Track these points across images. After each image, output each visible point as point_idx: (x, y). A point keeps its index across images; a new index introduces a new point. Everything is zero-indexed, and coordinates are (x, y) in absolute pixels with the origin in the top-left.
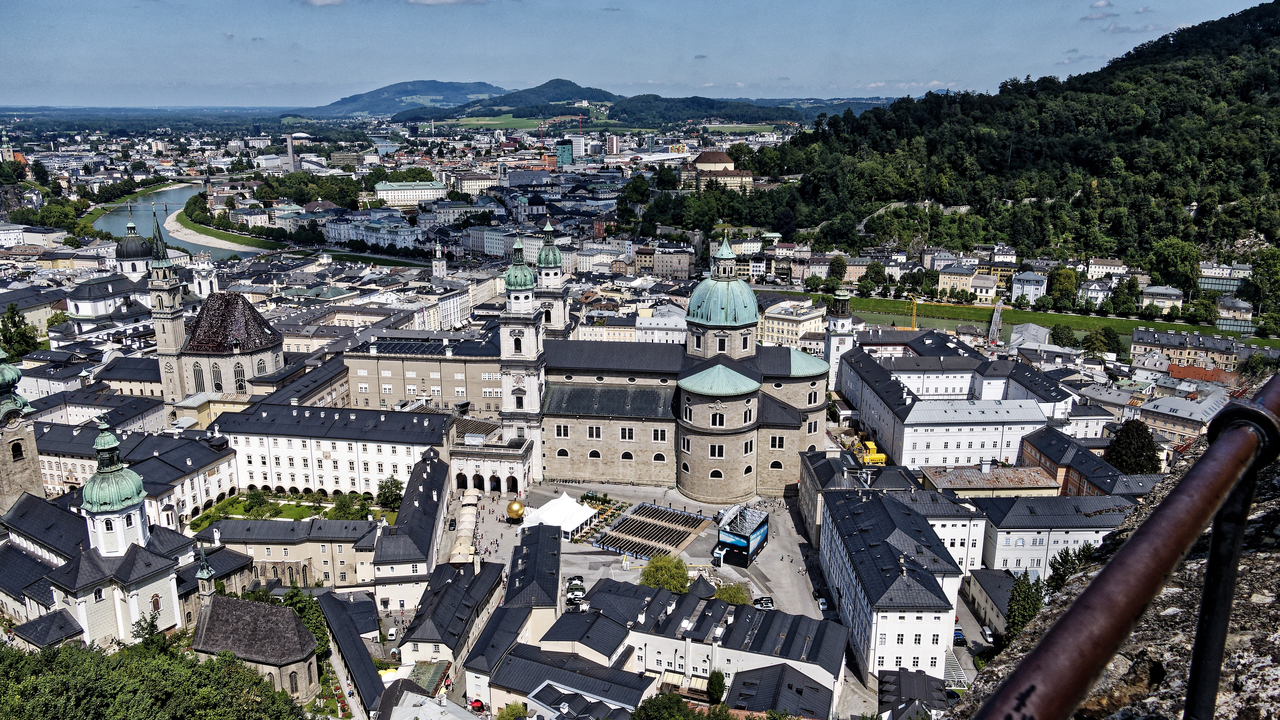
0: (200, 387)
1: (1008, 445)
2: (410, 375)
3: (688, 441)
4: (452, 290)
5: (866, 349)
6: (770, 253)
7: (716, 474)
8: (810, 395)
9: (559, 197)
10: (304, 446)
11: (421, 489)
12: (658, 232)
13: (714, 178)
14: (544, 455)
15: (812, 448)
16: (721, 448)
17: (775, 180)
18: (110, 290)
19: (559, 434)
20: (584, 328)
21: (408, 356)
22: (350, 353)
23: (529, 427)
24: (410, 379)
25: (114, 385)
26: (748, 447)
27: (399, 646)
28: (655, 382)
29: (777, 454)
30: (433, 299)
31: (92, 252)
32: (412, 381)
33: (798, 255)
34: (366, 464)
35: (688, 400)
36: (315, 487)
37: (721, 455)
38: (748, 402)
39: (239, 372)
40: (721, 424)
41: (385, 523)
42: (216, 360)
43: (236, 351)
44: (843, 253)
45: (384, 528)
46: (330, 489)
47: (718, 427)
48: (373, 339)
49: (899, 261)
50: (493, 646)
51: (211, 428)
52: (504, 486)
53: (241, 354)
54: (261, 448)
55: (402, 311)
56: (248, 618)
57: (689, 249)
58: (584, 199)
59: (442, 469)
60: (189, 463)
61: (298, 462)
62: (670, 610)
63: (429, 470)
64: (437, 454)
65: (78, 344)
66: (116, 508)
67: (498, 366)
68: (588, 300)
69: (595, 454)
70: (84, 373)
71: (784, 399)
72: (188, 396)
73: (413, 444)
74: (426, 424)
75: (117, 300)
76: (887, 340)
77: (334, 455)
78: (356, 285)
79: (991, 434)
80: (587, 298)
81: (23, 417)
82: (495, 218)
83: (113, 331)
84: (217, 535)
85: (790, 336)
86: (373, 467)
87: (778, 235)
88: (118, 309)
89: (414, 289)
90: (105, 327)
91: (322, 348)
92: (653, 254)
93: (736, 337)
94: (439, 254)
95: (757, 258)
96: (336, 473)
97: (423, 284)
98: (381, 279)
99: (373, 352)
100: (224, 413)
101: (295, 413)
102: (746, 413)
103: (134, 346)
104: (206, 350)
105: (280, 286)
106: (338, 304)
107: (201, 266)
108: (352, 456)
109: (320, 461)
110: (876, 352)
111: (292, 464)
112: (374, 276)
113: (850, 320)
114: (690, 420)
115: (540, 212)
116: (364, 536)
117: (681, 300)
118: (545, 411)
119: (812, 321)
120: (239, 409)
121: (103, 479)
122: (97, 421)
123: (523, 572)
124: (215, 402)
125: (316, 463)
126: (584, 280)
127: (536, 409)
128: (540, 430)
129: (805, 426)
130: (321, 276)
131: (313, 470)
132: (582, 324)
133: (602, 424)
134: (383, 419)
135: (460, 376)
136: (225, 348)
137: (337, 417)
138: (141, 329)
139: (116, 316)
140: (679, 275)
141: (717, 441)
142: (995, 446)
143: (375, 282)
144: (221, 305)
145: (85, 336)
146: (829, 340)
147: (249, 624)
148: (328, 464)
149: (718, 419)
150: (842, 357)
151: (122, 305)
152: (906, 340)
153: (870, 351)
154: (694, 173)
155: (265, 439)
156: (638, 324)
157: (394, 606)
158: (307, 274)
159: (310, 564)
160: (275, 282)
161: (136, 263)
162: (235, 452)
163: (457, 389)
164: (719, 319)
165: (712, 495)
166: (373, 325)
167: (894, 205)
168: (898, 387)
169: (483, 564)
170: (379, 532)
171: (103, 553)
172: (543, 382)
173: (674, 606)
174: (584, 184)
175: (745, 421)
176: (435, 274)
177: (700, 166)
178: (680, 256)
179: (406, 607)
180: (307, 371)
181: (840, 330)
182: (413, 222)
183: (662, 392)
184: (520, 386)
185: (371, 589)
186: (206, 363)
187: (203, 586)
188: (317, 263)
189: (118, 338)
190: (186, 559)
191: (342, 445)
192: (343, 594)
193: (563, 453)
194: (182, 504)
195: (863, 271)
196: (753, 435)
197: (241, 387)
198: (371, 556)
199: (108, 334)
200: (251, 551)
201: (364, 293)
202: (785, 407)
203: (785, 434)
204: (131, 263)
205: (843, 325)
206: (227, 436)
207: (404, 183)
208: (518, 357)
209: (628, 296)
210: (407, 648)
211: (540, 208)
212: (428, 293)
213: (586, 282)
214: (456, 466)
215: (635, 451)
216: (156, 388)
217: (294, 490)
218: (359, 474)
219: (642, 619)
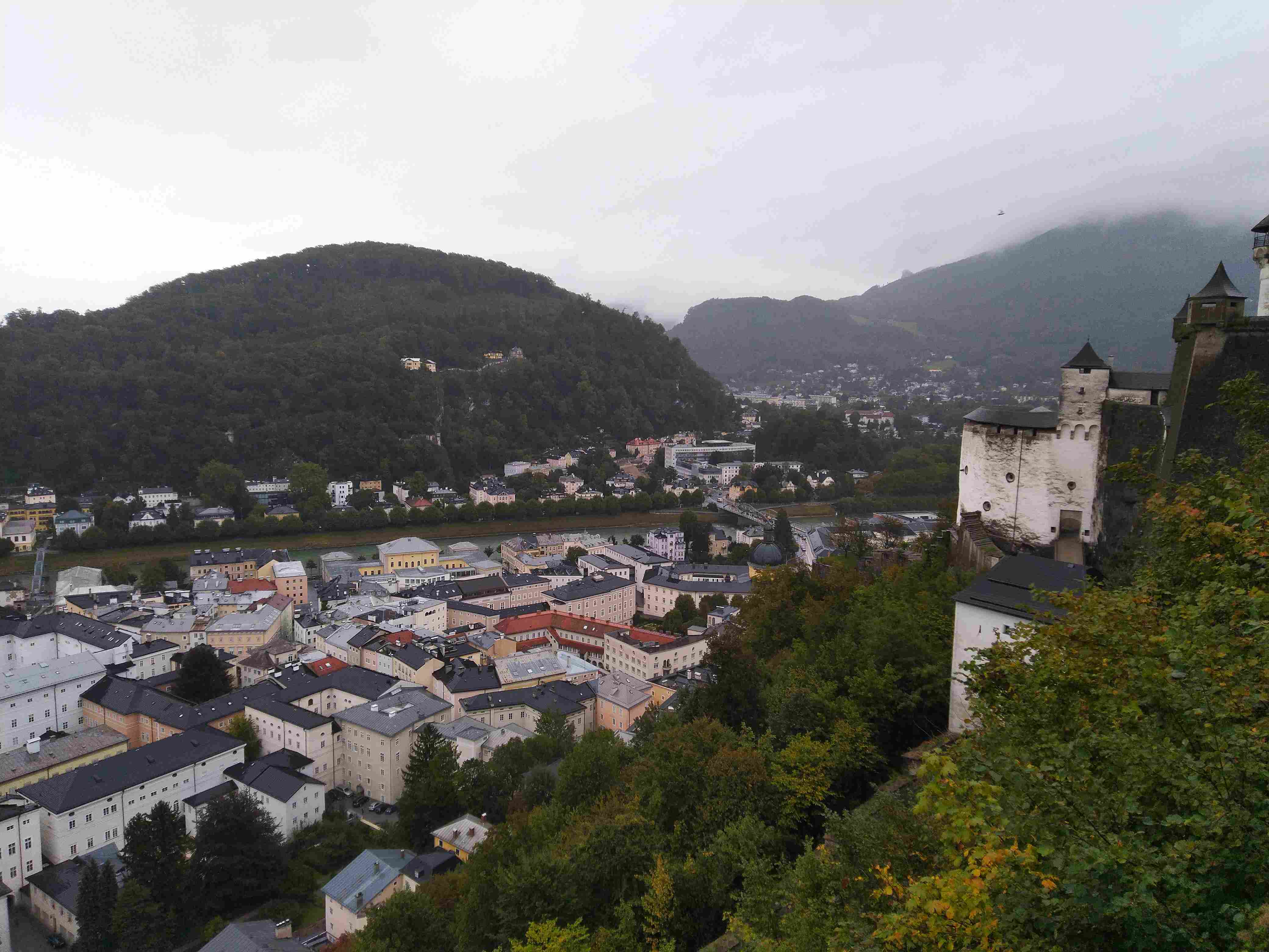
1: (64, 709)
79: (41, 704)
142: (47, 714)
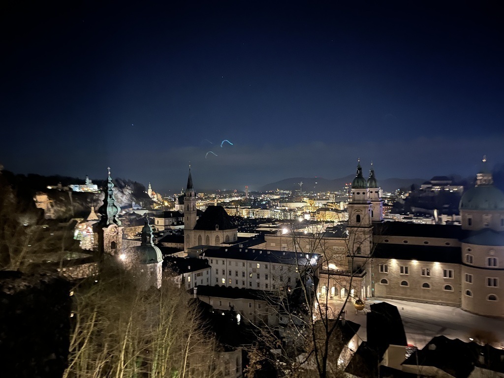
3: (470, 277)
7: (493, 298)
10: (244, 264)
14: (373, 282)
16: (495, 280)
19: (382, 270)
22: (268, 235)
28: (442, 245)
34: (274, 276)
35: (469, 250)
36: (247, 287)
37: (495, 285)
39: (217, 239)
40: (495, 264)
42: (208, 232)
43: (217, 229)
46: (255, 288)
47: (493, 267)
53: (219, 230)
54: (224, 265)
60: (189, 268)
61: (240, 274)
77: (258, 271)
86: (278, 278)
96: (257, 281)
99: (279, 235)
100: (208, 249)
101: (241, 250)
108: (267, 272)
109: (251, 274)
111: (237, 275)
114: (471, 262)
118: (373, 253)
125: (249, 275)
127: (369, 252)
128: (370, 267)
131: (247, 278)
133: (409, 265)
134: (284, 254)
137: (261, 253)
149: (493, 261)
154: (431, 185)
159: (242, 313)
162: (211, 267)
172: (372, 240)
180: (247, 241)
184: (359, 241)
186: (203, 233)
193: (384, 281)
206: (207, 258)
208: (358, 225)
214: (322, 281)
215: (431, 283)
217: (237, 288)
218: (270, 281)
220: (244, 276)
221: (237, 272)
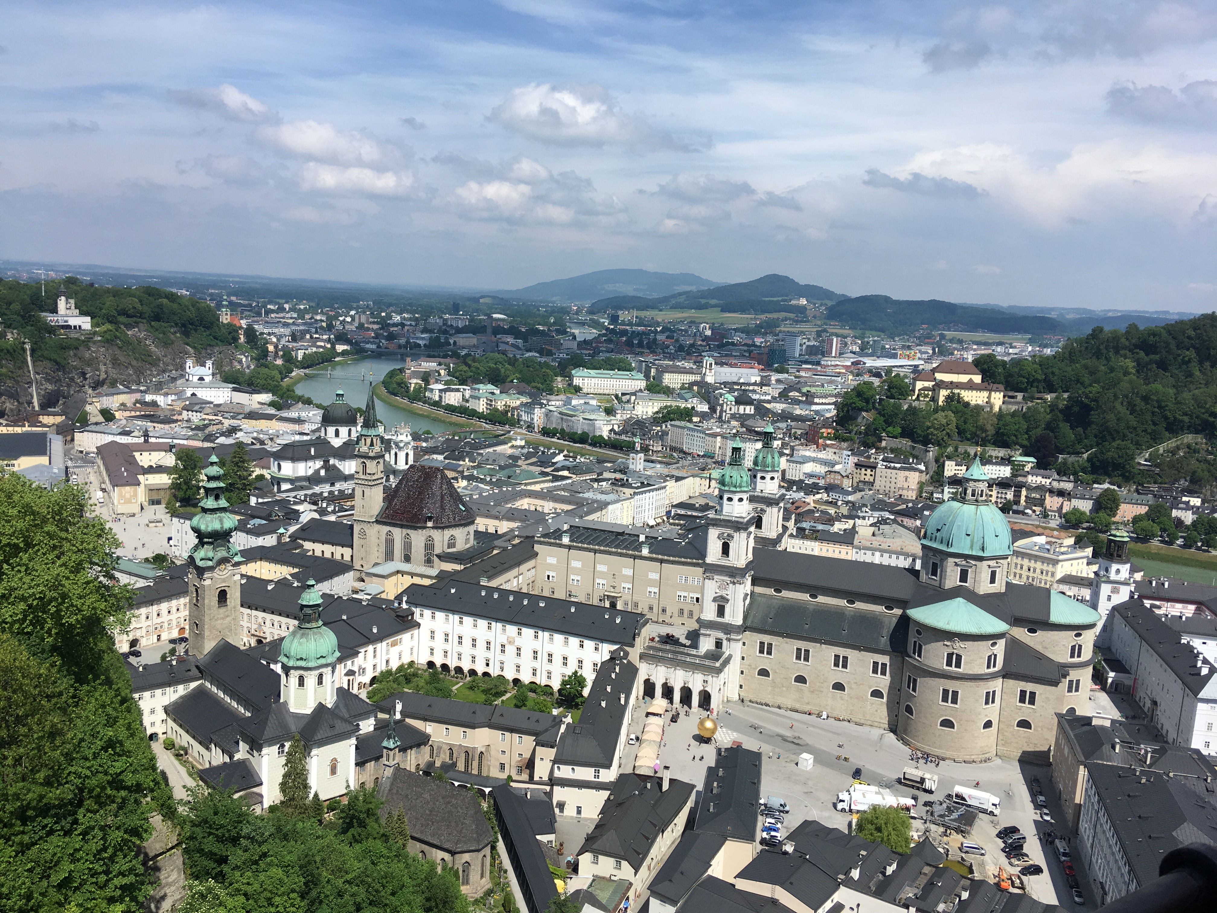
0: (389, 556)
2: (601, 568)
3: (915, 681)
4: (649, 485)
5: (1147, 603)
6: (1020, 479)
7: (947, 723)
8: (1073, 648)
9: (769, 398)
10: (490, 628)
11: (609, 689)
12: (884, 444)
13: (956, 391)
14: (742, 672)
15: (1072, 710)
16: (955, 694)
17: (1032, 399)
18: (313, 453)
19: (761, 651)
20: (793, 540)
21: (602, 548)
22: (542, 539)
23: (729, 640)
24: (599, 572)
25: (308, 545)
26: (990, 698)
27: (579, 854)
28: (879, 609)
29: (1026, 711)
30: (628, 491)
31: (294, 414)
32: (603, 575)
33: (1055, 484)
34: (550, 655)
35: (919, 632)
36: (494, 671)
37: (954, 701)
38: (994, 644)
39: (429, 546)
40: (958, 665)
41: (569, 720)
42: (409, 531)
43: (430, 524)
44: (1116, 488)
45: (568, 724)
46: (510, 675)
47: (953, 668)
48: (566, 527)
49: (1192, 503)
50: (682, 873)
51: (399, 598)
52: (695, 700)
53: (433, 528)
54: (446, 625)
55: (596, 501)
56: (427, 796)
57: (919, 466)
58: (797, 402)
59: (631, 671)
60: (375, 630)
61: (481, 644)
62: (890, 870)
63: (617, 670)
64: (627, 654)
65: (277, 501)
66: (311, 664)
67: (700, 570)
68: (798, 511)
69: (801, 679)
70: (282, 530)
71: (1039, 648)
72: (376, 564)
73: (603, 641)
74: (618, 621)
75: (317, 462)
76: (1174, 595)
77: (519, 642)
78: (548, 470)
80: (797, 508)
81: (233, 565)
82: (698, 414)
83: (309, 492)
84: (399, 707)
85: (1044, 577)
86: (557, 660)
87: (1032, 459)
88: (317, 472)
89: (609, 480)
90: (302, 488)
91: (512, 530)
92: (875, 468)
93: (984, 570)
94: (638, 447)
95: (1003, 484)
96: (518, 661)
97: (618, 476)
98: (575, 466)
99: (566, 540)
100: (413, 584)
101: (483, 594)
102: (989, 657)
103: (329, 509)
104: (401, 520)
105: (471, 464)
106: (529, 488)
107: (400, 438)
108: (537, 645)
109: (503, 646)
110: (1159, 607)
111: (474, 645)
112: (567, 463)
113: (1128, 566)
114: (920, 656)
115: (747, 412)
116: (546, 730)
117: (907, 522)
118: (749, 623)
119: (1074, 562)
120: (427, 582)
121: (303, 634)
122: (290, 578)
123: (718, 795)
124: (403, 573)
125: (499, 648)
126: (795, 488)
127: (739, 621)
128: (741, 643)
129: (1065, 683)
130: (514, 458)
131: (495, 655)
132: (791, 536)
133: (813, 647)
134: (573, 610)
135: (655, 576)
136: (419, 521)
137: (525, 602)
138: (336, 493)
139: (314, 479)
140: (904, 493)
141: (952, 686)
143: (568, 469)
144: (420, 477)
145: (284, 495)
146: (1098, 586)
147: (428, 803)
148: (511, 650)
149: (955, 659)
150: (1114, 609)
151: (322, 467)
152: (1200, 598)
153: (1153, 606)
154: (931, 384)
155: (451, 616)
156: (856, 542)
157: (570, 811)
158: (500, 454)
159: (487, 751)
160: (467, 460)
161: (340, 429)
162: (418, 625)
163: (649, 589)
164: (961, 546)
165: (940, 748)
166: (567, 511)
167: (1189, 438)
168: (1191, 654)
169: (671, 780)
170: (563, 728)
171: (293, 708)
172: (749, 593)
173: (894, 866)
174: (798, 386)
175: (989, 667)
176: (631, 467)
177: (939, 376)
178: (907, 473)
179: (583, 815)
180: (495, 552)
181: (1113, 576)
182: (610, 411)
183: (886, 621)
184: (723, 593)
185: (548, 788)
186: (398, 533)
187: (388, 755)
188: (510, 445)
189: (314, 500)
190: (367, 726)
191: (528, 632)
192: (521, 789)
193: (764, 673)
194: (363, 671)
195: (1143, 510)
196: (997, 685)
197: (429, 562)
198: (552, 753)
199: (306, 495)
200: (429, 728)
201: (556, 478)
202: (1040, 657)
203: (1039, 689)
204: (334, 428)
205: (1118, 571)
206: (414, 609)
207: (602, 371)
208: (724, 562)
209: (844, 510)
210: (585, 859)
211: (748, 408)
212: (623, 486)
213: (797, 491)
214: (644, 670)
215: (849, 682)
216: (347, 552)
217: (473, 672)
218: (542, 665)
219: (855, 874)
220: (488, 648)
221: (474, 640)
